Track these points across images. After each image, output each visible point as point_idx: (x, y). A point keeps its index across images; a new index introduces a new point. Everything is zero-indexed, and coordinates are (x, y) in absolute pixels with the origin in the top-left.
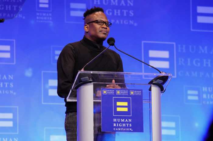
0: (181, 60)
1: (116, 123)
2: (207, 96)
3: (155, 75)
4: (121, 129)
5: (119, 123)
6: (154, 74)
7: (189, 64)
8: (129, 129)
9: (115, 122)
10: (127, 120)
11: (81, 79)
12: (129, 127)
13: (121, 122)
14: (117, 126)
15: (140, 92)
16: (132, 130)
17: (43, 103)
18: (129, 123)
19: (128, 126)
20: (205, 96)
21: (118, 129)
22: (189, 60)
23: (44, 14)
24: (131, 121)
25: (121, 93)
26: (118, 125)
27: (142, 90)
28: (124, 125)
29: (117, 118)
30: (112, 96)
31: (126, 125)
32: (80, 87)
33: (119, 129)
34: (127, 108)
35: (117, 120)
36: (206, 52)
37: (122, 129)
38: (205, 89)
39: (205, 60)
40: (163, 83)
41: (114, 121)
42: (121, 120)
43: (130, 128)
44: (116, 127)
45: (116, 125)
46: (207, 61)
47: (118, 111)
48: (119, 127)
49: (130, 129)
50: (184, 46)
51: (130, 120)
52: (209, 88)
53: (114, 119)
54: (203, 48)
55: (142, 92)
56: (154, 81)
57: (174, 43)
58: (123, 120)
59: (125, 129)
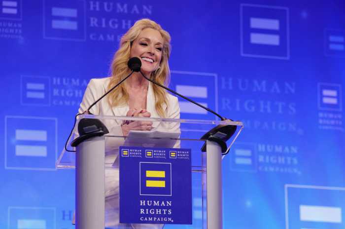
0: (226, 102)
1: (145, 207)
2: (265, 159)
3: (213, 123)
4: (153, 219)
5: (150, 208)
6: (211, 122)
7: (238, 108)
8: (168, 219)
9: (143, 207)
10: (163, 203)
11: (84, 128)
12: (167, 216)
13: (153, 207)
14: (147, 213)
15: (188, 152)
16: (172, 221)
17: (6, 168)
18: (168, 208)
19: (165, 213)
20: (261, 159)
21: (148, 219)
22: (238, 101)
23: (10, 25)
24: (170, 205)
25: (155, 154)
26: (149, 212)
27: (190, 150)
28: (159, 212)
29: (146, 199)
30: (138, 159)
31: (162, 212)
32: (81, 144)
33: (150, 219)
34: (164, 182)
35: (146, 203)
36: (264, 90)
37: (155, 219)
38: (261, 148)
39: (262, 103)
40: (227, 138)
41: (141, 205)
42: (153, 203)
43: (170, 216)
44: (145, 216)
45: (145, 211)
46: (265, 104)
47: (149, 187)
48: (149, 215)
49: (170, 219)
50: (230, 79)
51: (169, 203)
52: (268, 147)
53: (141, 201)
54: (260, 83)
55: (190, 154)
56: (211, 133)
57: (215, 75)
58: (156, 203)
59: (161, 220)
